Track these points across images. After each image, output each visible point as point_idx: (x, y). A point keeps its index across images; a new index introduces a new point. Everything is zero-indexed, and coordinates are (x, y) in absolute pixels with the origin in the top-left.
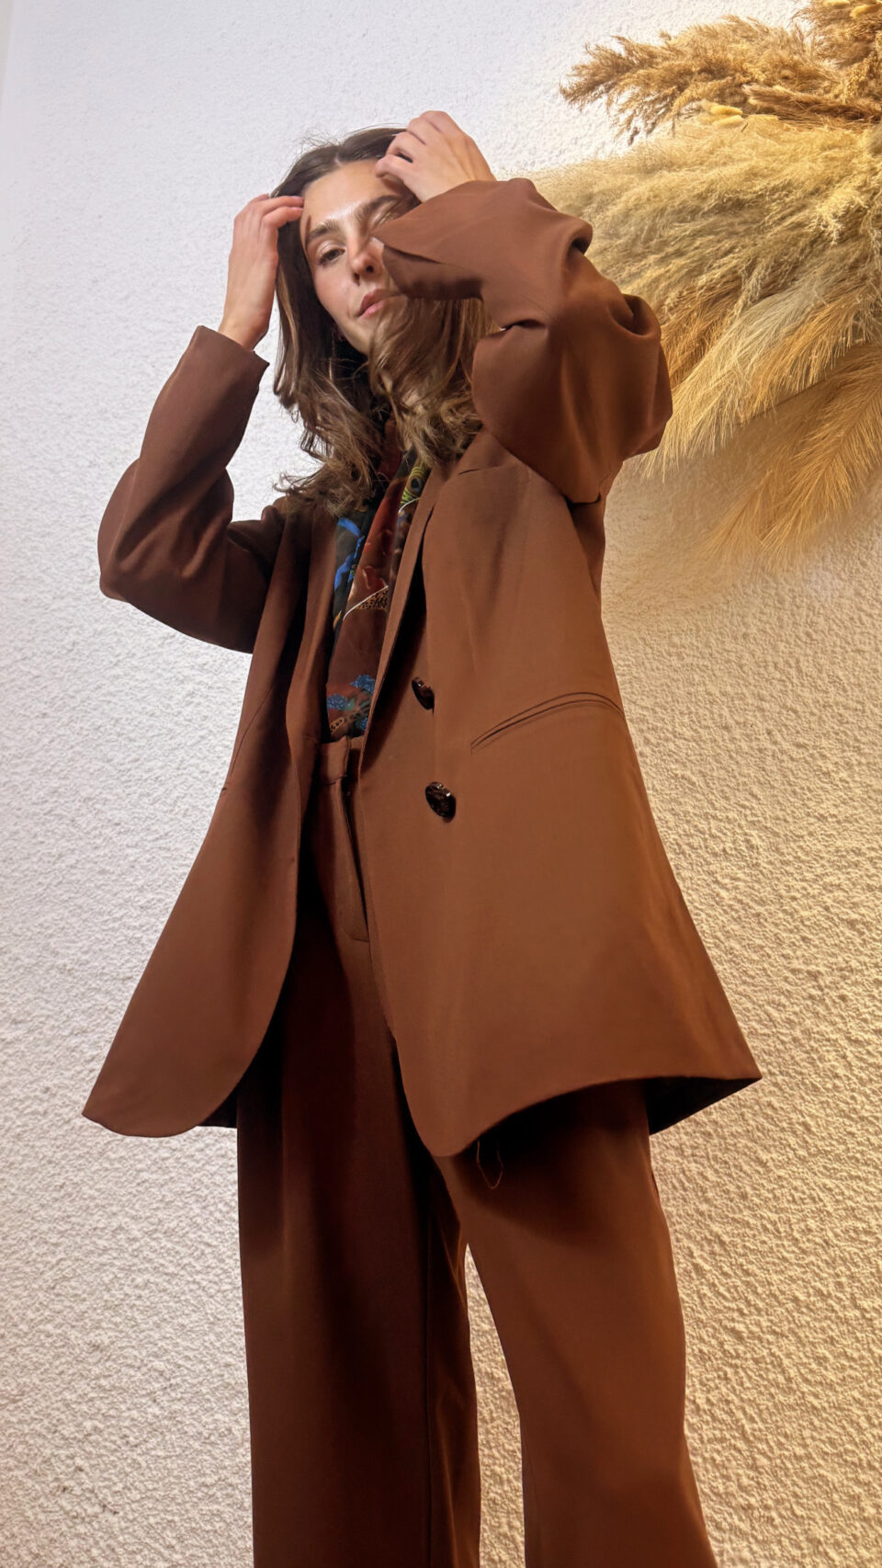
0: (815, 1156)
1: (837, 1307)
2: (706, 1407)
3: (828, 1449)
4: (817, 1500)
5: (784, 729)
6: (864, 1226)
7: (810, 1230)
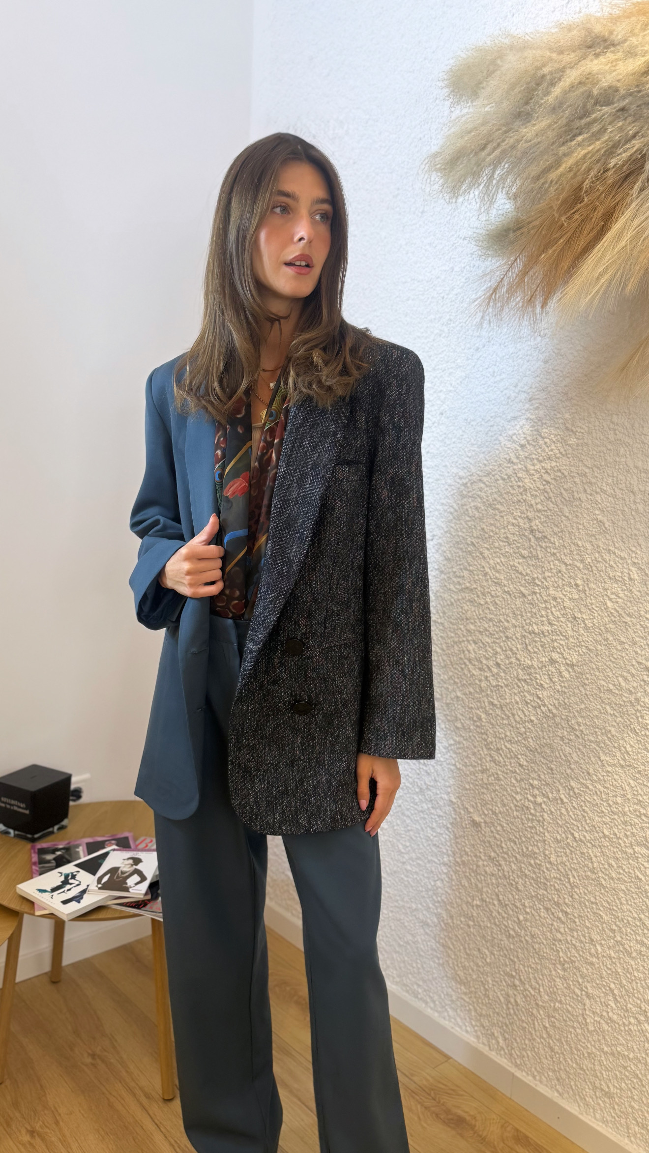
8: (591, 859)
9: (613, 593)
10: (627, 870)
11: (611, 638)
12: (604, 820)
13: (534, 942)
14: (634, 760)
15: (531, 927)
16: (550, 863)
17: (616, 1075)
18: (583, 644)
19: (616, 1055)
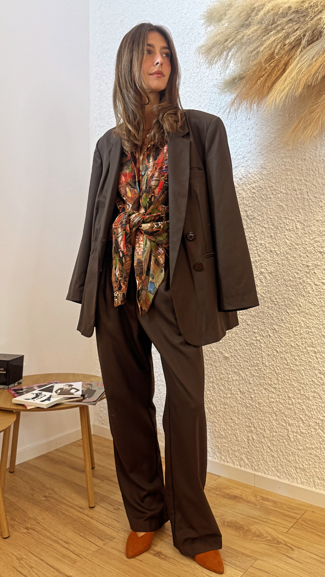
0: (301, 312)
1: (301, 348)
2: (268, 366)
3: (295, 379)
4: (291, 389)
5: (311, 192)
6: (311, 331)
7: (297, 330)
8: (286, 359)
9: (289, 236)
10: (304, 360)
11: (289, 257)
12: (291, 339)
13: (260, 406)
14: (304, 308)
15: (258, 399)
16: (266, 366)
17: (306, 459)
18: (276, 262)
19: (306, 449)
